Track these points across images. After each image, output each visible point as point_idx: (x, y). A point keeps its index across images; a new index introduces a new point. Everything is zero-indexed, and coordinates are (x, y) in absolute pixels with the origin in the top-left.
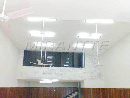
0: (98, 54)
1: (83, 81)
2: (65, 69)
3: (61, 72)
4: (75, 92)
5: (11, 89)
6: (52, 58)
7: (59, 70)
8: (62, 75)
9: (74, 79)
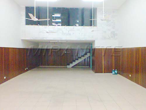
0: (104, 9)
1: (94, 41)
2: (73, 28)
3: (69, 31)
4: (88, 54)
5: (12, 49)
6: (60, 16)
7: (66, 29)
8: (70, 34)
9: (84, 40)
